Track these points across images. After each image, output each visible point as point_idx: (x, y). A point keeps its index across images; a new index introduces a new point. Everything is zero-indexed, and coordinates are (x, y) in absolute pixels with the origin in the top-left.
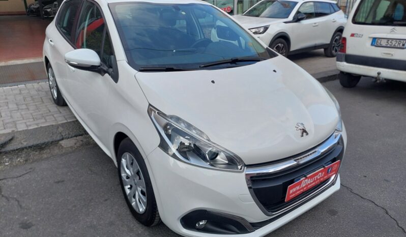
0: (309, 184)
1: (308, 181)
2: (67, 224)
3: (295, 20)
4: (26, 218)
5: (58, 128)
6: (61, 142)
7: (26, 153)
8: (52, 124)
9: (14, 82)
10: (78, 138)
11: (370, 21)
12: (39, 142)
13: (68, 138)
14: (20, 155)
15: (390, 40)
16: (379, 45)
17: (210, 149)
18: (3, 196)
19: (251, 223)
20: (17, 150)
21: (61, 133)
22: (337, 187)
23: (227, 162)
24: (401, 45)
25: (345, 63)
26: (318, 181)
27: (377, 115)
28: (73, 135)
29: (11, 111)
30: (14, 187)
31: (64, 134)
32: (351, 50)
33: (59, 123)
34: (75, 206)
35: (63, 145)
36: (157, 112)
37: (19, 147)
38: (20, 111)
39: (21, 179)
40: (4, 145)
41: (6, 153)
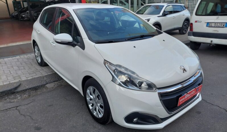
0: (188, 97)
1: (188, 95)
2: (60, 126)
3: (163, 15)
4: (37, 125)
5: (44, 78)
6: (46, 85)
7: (28, 92)
8: (40, 76)
9: (14, 55)
10: (55, 83)
11: (204, 14)
12: (35, 86)
13: (50, 83)
14: (25, 93)
15: (217, 23)
16: (211, 26)
17: (139, 81)
18: (21, 114)
19: (161, 119)
20: (23, 90)
21: (46, 80)
22: (200, 99)
23: (147, 87)
24: (222, 25)
25: (193, 37)
26: (192, 95)
27: (213, 63)
28: (53, 81)
29: (16, 70)
30: (26, 110)
31: (47, 81)
32: (196, 29)
33: (44, 75)
34: (62, 117)
35: (48, 87)
36: (109, 63)
37: (24, 89)
38: (20, 70)
39: (29, 105)
40: (16, 88)
41: (18, 92)
